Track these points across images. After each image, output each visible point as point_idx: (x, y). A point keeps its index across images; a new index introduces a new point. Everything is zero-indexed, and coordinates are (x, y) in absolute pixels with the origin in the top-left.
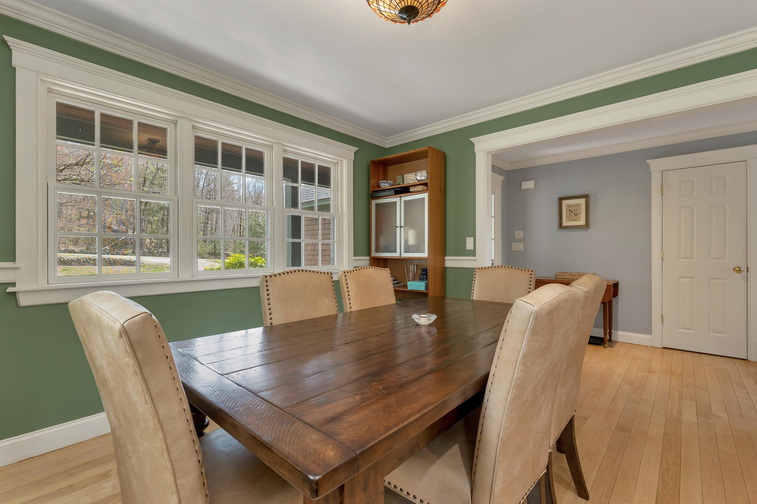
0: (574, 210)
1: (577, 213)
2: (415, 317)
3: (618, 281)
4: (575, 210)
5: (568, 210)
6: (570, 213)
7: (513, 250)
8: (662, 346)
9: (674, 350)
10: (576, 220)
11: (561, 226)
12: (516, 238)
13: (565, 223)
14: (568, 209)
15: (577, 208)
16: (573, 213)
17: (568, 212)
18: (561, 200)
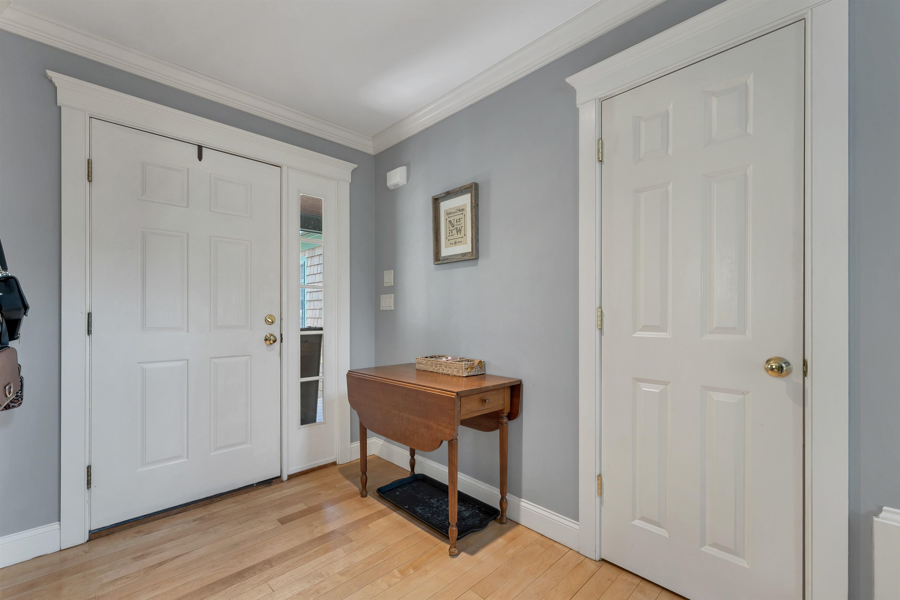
0: (455, 221)
1: (460, 226)
3: (521, 381)
4: (458, 220)
5: (448, 222)
6: (451, 228)
7: (382, 309)
8: (600, 554)
9: (624, 572)
10: (459, 242)
11: (437, 257)
12: (385, 285)
13: (445, 252)
14: (448, 220)
15: (460, 217)
16: (455, 227)
17: (448, 227)
18: (436, 201)
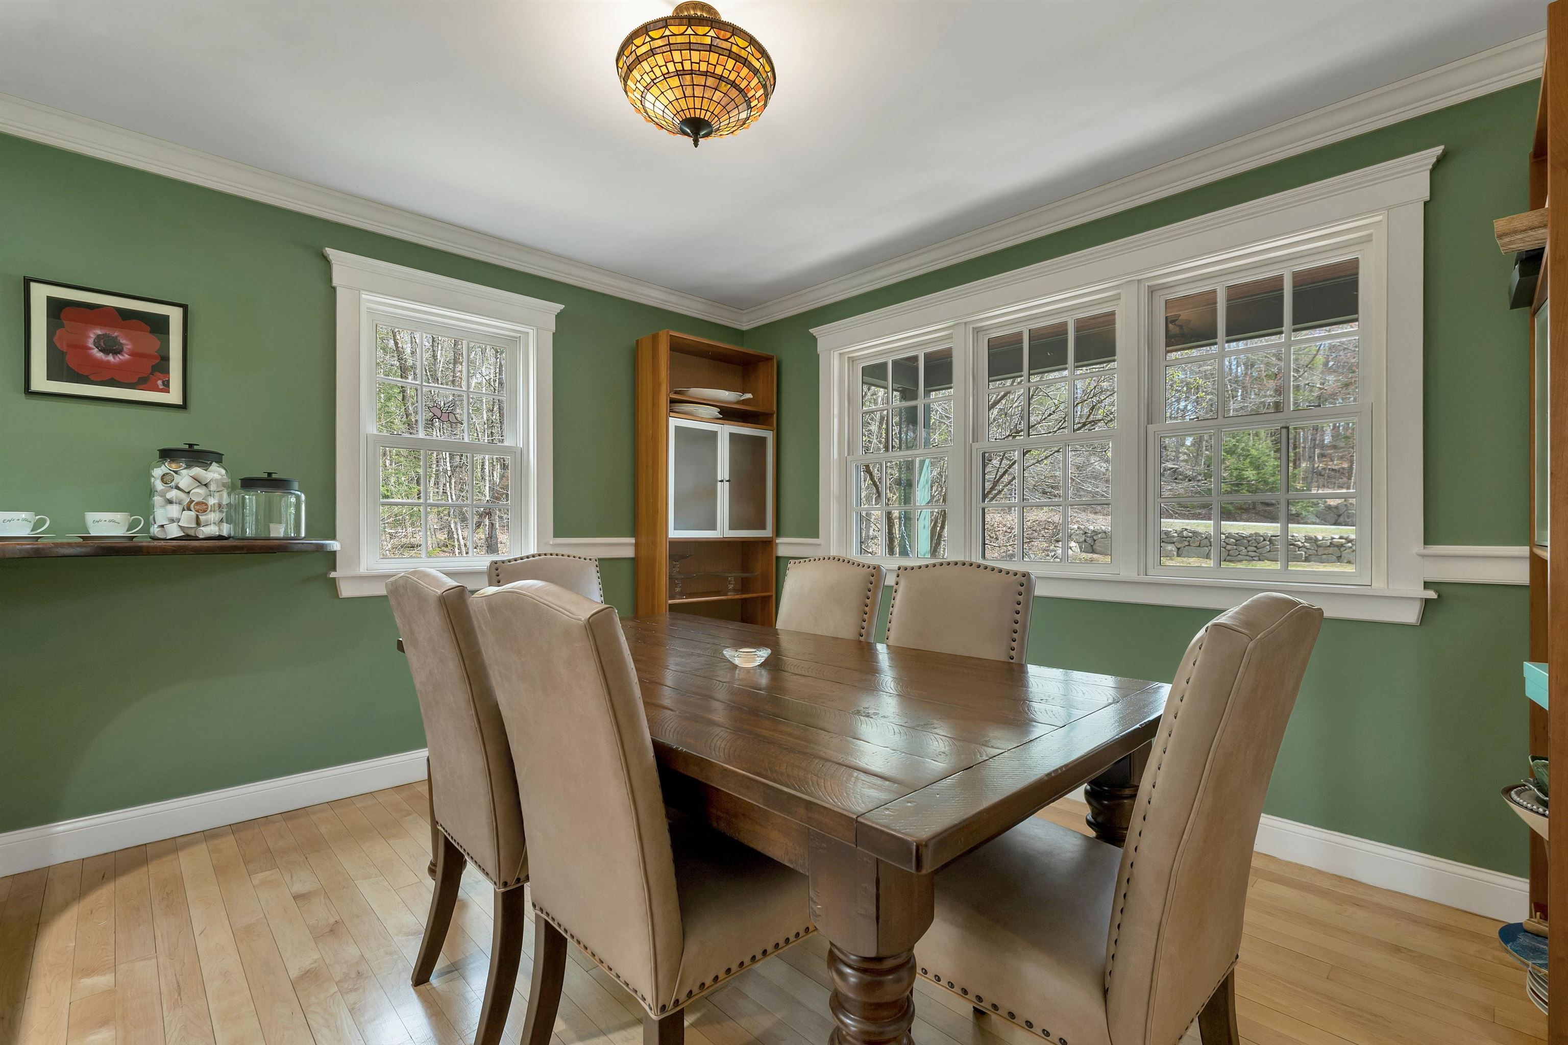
2: (728, 653)
